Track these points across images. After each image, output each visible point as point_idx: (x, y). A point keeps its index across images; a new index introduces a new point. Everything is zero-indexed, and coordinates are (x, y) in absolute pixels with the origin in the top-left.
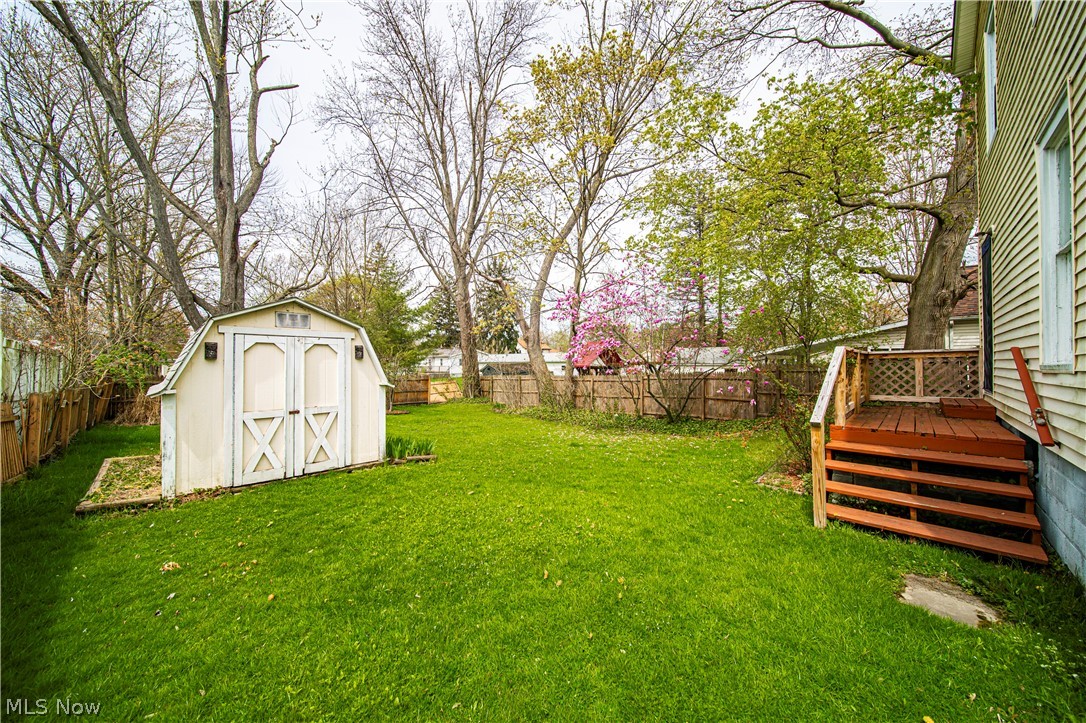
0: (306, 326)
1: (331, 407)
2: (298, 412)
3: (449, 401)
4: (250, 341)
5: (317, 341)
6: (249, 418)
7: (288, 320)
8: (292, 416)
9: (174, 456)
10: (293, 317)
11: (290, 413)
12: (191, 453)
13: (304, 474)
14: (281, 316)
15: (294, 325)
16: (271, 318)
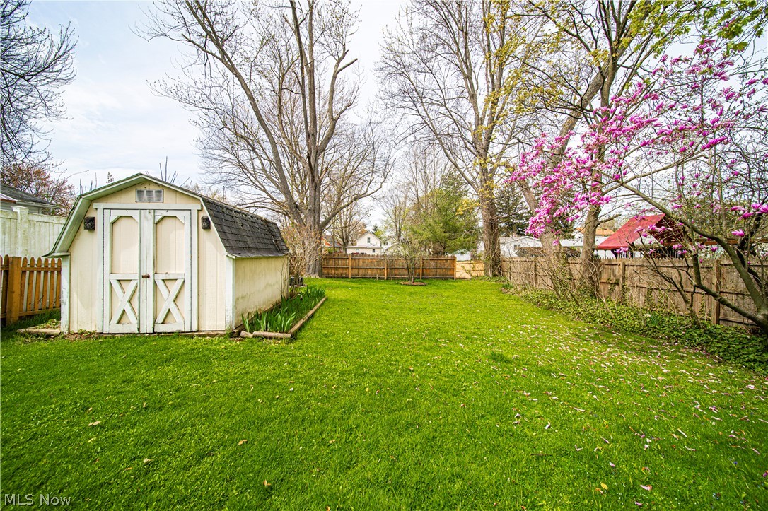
0: (159, 200)
1: (178, 274)
2: (148, 277)
3: (473, 278)
4: (115, 215)
5: (165, 213)
6: (114, 278)
7: (145, 197)
8: (145, 279)
9: (68, 303)
10: (149, 192)
11: (143, 277)
12: (79, 302)
13: (154, 333)
14: (140, 193)
15: (150, 200)
16: (132, 195)
